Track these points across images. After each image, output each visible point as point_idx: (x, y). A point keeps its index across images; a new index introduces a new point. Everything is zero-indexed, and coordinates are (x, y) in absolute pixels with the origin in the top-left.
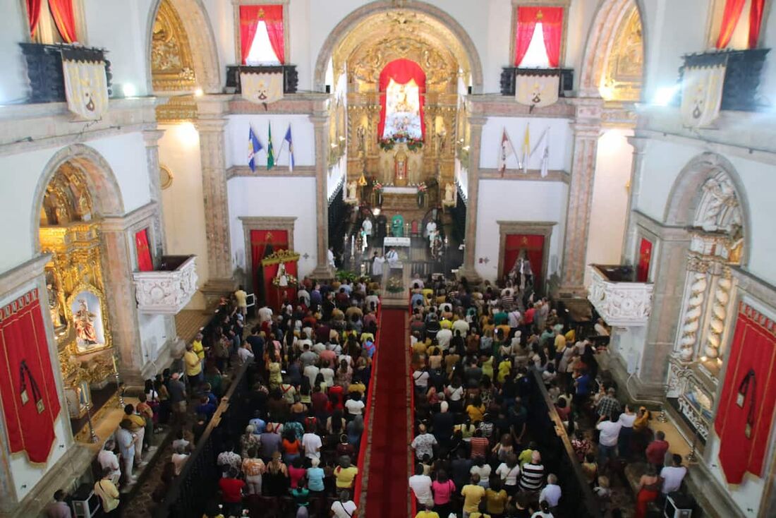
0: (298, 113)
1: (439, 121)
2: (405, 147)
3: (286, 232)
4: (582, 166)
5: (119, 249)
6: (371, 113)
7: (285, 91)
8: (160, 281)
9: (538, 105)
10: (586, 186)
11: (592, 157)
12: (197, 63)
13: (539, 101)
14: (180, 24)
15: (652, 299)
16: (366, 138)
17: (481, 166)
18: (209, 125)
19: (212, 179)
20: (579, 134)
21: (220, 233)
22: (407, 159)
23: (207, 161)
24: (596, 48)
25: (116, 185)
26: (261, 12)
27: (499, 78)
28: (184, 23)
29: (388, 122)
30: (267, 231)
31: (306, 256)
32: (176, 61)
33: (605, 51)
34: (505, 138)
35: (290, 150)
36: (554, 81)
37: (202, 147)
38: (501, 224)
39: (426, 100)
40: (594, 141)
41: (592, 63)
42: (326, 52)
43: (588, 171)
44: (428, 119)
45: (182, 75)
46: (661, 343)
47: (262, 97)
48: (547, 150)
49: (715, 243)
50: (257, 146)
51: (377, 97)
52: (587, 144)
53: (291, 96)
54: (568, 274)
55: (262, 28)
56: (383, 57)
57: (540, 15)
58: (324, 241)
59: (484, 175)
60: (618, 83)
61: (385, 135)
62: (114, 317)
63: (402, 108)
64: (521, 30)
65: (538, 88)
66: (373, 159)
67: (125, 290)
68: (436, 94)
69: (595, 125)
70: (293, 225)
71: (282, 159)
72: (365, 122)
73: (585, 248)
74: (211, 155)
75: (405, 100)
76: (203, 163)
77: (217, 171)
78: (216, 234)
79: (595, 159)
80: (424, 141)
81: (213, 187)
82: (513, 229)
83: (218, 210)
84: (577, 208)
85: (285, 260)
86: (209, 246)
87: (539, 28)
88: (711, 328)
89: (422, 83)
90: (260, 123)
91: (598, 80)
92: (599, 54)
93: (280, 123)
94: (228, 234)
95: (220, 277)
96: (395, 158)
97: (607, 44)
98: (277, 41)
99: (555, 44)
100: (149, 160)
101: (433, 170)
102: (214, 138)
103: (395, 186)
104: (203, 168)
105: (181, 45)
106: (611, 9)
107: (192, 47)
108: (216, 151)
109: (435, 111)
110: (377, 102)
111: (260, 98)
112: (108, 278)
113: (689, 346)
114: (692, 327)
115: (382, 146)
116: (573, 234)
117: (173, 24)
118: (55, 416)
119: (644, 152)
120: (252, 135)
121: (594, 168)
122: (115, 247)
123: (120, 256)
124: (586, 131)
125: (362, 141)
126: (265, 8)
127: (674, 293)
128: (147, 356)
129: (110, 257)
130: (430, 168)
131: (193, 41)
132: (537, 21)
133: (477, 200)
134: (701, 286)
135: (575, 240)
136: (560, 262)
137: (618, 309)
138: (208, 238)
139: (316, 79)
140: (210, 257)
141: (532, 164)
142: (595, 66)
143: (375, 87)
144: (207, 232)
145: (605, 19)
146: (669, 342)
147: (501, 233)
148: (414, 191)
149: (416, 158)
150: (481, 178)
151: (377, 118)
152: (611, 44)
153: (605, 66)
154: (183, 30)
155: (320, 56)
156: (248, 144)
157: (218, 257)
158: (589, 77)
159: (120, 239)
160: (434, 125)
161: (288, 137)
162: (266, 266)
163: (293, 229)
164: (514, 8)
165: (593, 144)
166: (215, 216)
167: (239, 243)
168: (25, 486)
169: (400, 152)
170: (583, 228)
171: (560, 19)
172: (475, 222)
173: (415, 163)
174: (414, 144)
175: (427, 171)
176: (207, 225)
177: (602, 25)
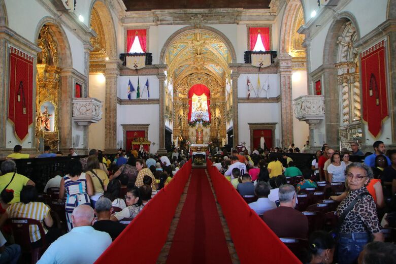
0: (152, 75)
1: (217, 111)
2: (202, 125)
3: (144, 131)
4: (286, 88)
5: (68, 84)
6: (185, 108)
7: (146, 64)
8: (85, 103)
9: (262, 67)
10: (289, 97)
11: (290, 84)
12: (108, 46)
13: (263, 65)
14: (102, 28)
15: (325, 102)
16: (182, 120)
17: (238, 97)
18: (111, 74)
19: (110, 99)
20: (282, 73)
21: (112, 125)
22: (202, 130)
23: (108, 90)
24: (285, 35)
25: (71, 54)
26: (137, 33)
27: (244, 57)
28: (104, 27)
29: (193, 115)
30: (134, 131)
31: (154, 144)
32: (98, 46)
33: (289, 37)
34: (248, 81)
35: (148, 89)
36: (269, 56)
37: (106, 84)
38: (250, 124)
39: (211, 102)
40: (289, 77)
41: (284, 42)
42: (165, 47)
43: (289, 90)
44: (212, 111)
45: (100, 52)
46: (333, 123)
47: (136, 66)
48: (268, 86)
49: (348, 68)
50: (132, 89)
51: (188, 102)
52: (287, 77)
53: (149, 66)
54: (285, 141)
55: (137, 39)
56: (190, 83)
57: (259, 31)
58: (163, 135)
59: (240, 101)
60: (297, 51)
61: (191, 120)
62: (61, 119)
63: (199, 110)
64: (252, 37)
65: (261, 59)
66: (185, 130)
67: (68, 105)
68: (216, 99)
69: (289, 69)
70: (148, 128)
71: (144, 96)
72: (181, 113)
73: (292, 127)
74: (111, 87)
75: (201, 106)
76: (106, 91)
77: (113, 95)
78: (110, 125)
79: (291, 85)
80: (210, 122)
81: (110, 102)
82: (256, 127)
83: (112, 114)
84: (286, 108)
85: (143, 143)
86: (106, 132)
87: (259, 36)
88: (355, 108)
89: (208, 95)
90: (134, 79)
91: (288, 50)
92: (287, 38)
93: (143, 79)
94: (116, 126)
95: (110, 148)
96: (197, 130)
97: (289, 33)
98: (143, 44)
99: (267, 41)
100: (85, 58)
101: (215, 135)
102: (113, 80)
103: (197, 143)
104: (106, 94)
105: (101, 38)
106: (289, 15)
107: (106, 39)
108: (113, 86)
109: (215, 107)
110: (188, 104)
111: (134, 67)
112: (60, 98)
113: (347, 120)
114: (346, 110)
115: (190, 125)
116: (285, 121)
117: (99, 28)
118: (30, 124)
119: (310, 47)
120: (130, 83)
121: (291, 89)
122: (66, 84)
123: (68, 87)
124: (285, 72)
125: (181, 122)
126: (138, 31)
127: (334, 97)
128: (74, 144)
129: (63, 88)
130: (214, 134)
131: (107, 36)
132: (258, 33)
133: (237, 112)
134: (346, 89)
135: (287, 123)
136: (281, 141)
137: (309, 110)
138: (106, 128)
139: (160, 59)
140: (106, 138)
141: (262, 95)
142: (286, 43)
143: (186, 96)
144: (106, 125)
145: (287, 20)
146: (337, 122)
147: (250, 129)
148: (207, 145)
149: (207, 130)
150: (239, 103)
151: (187, 111)
152: (291, 33)
153: (290, 44)
154: (103, 31)
155: (162, 49)
156: (128, 87)
157: (110, 138)
158: (283, 49)
159: (69, 79)
160: (215, 113)
161: (147, 84)
162: (134, 145)
163: (148, 130)
164: (248, 29)
165: (290, 78)
166: (110, 117)
167: (120, 136)
168: (10, 142)
169: (199, 127)
170: (290, 118)
171: (268, 32)
172: (238, 123)
173: (206, 133)
174: (205, 124)
175: (213, 135)
176: (106, 121)
177: (286, 24)
